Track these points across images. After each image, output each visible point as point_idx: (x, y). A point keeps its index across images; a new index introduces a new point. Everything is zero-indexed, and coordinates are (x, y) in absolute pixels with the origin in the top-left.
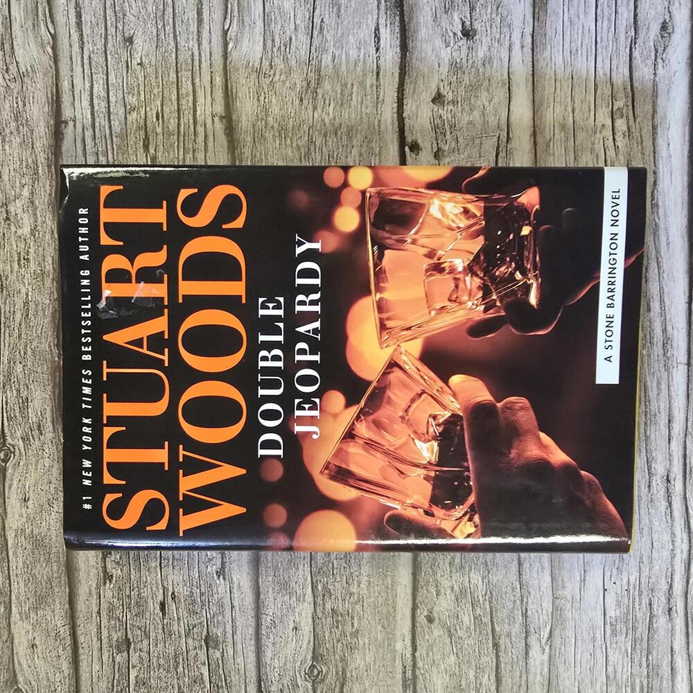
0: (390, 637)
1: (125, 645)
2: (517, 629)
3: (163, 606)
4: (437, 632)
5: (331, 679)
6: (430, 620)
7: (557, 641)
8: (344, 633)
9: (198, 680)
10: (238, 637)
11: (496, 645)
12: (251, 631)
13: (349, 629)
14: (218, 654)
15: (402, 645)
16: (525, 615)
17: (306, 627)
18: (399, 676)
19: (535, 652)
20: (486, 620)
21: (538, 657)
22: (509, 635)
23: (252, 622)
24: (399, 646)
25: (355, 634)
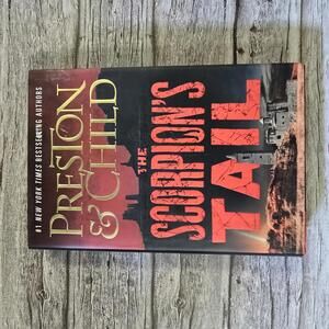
0: (218, 289)
1: (90, 280)
2: (283, 291)
3: (109, 263)
4: (242, 288)
5: (187, 307)
6: (239, 282)
7: (305, 300)
8: (195, 285)
9: (123, 301)
10: (144, 282)
11: (272, 299)
12: (150, 279)
13: (197, 283)
14: (133, 289)
15: (224, 294)
16: (288, 284)
17: (177, 280)
18: (222, 309)
19: (293, 304)
20: (268, 285)
21: (294, 307)
22: (279, 294)
23: (151, 274)
24: (222, 294)
25: (200, 286)
